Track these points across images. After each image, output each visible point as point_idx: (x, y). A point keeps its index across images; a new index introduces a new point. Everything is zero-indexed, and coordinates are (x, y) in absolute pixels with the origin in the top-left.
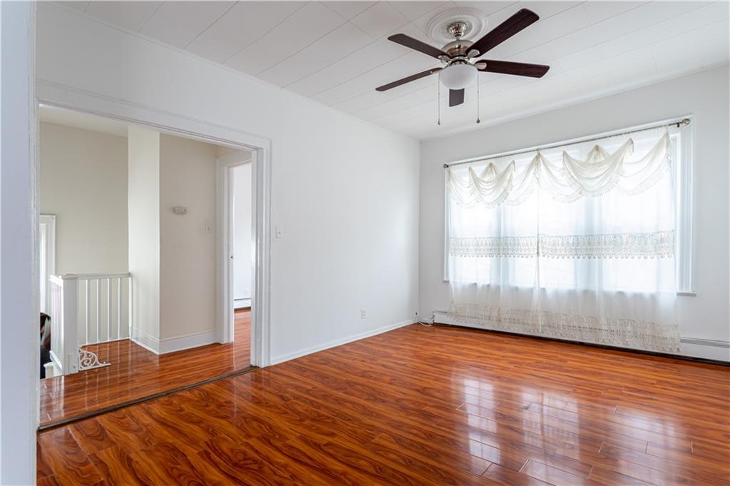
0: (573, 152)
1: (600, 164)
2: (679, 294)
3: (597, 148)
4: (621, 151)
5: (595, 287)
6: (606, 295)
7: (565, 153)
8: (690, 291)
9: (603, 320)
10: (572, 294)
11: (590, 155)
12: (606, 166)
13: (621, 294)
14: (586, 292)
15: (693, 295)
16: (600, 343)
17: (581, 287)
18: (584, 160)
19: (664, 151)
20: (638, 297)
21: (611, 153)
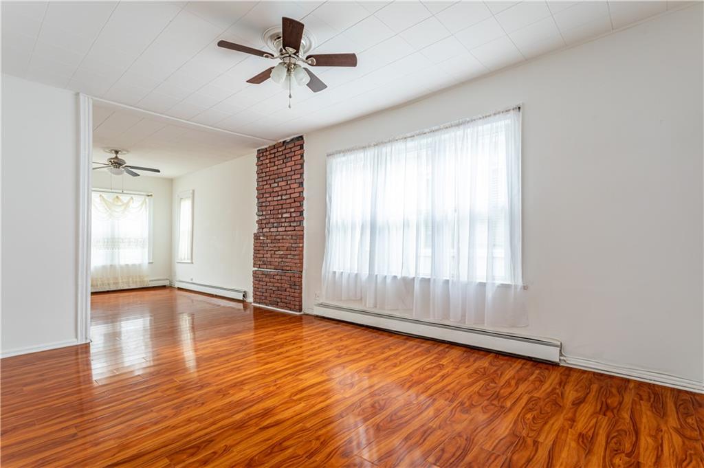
0: (104, 195)
1: (120, 206)
2: (149, 263)
3: (117, 197)
4: (128, 202)
5: (116, 263)
6: (121, 267)
7: (101, 196)
8: (151, 261)
9: (120, 278)
10: (104, 267)
11: (114, 199)
12: (123, 208)
13: (127, 265)
14: (111, 266)
15: (152, 263)
16: (119, 289)
17: (109, 263)
18: (111, 201)
19: (144, 206)
20: (134, 265)
21: (125, 202)
